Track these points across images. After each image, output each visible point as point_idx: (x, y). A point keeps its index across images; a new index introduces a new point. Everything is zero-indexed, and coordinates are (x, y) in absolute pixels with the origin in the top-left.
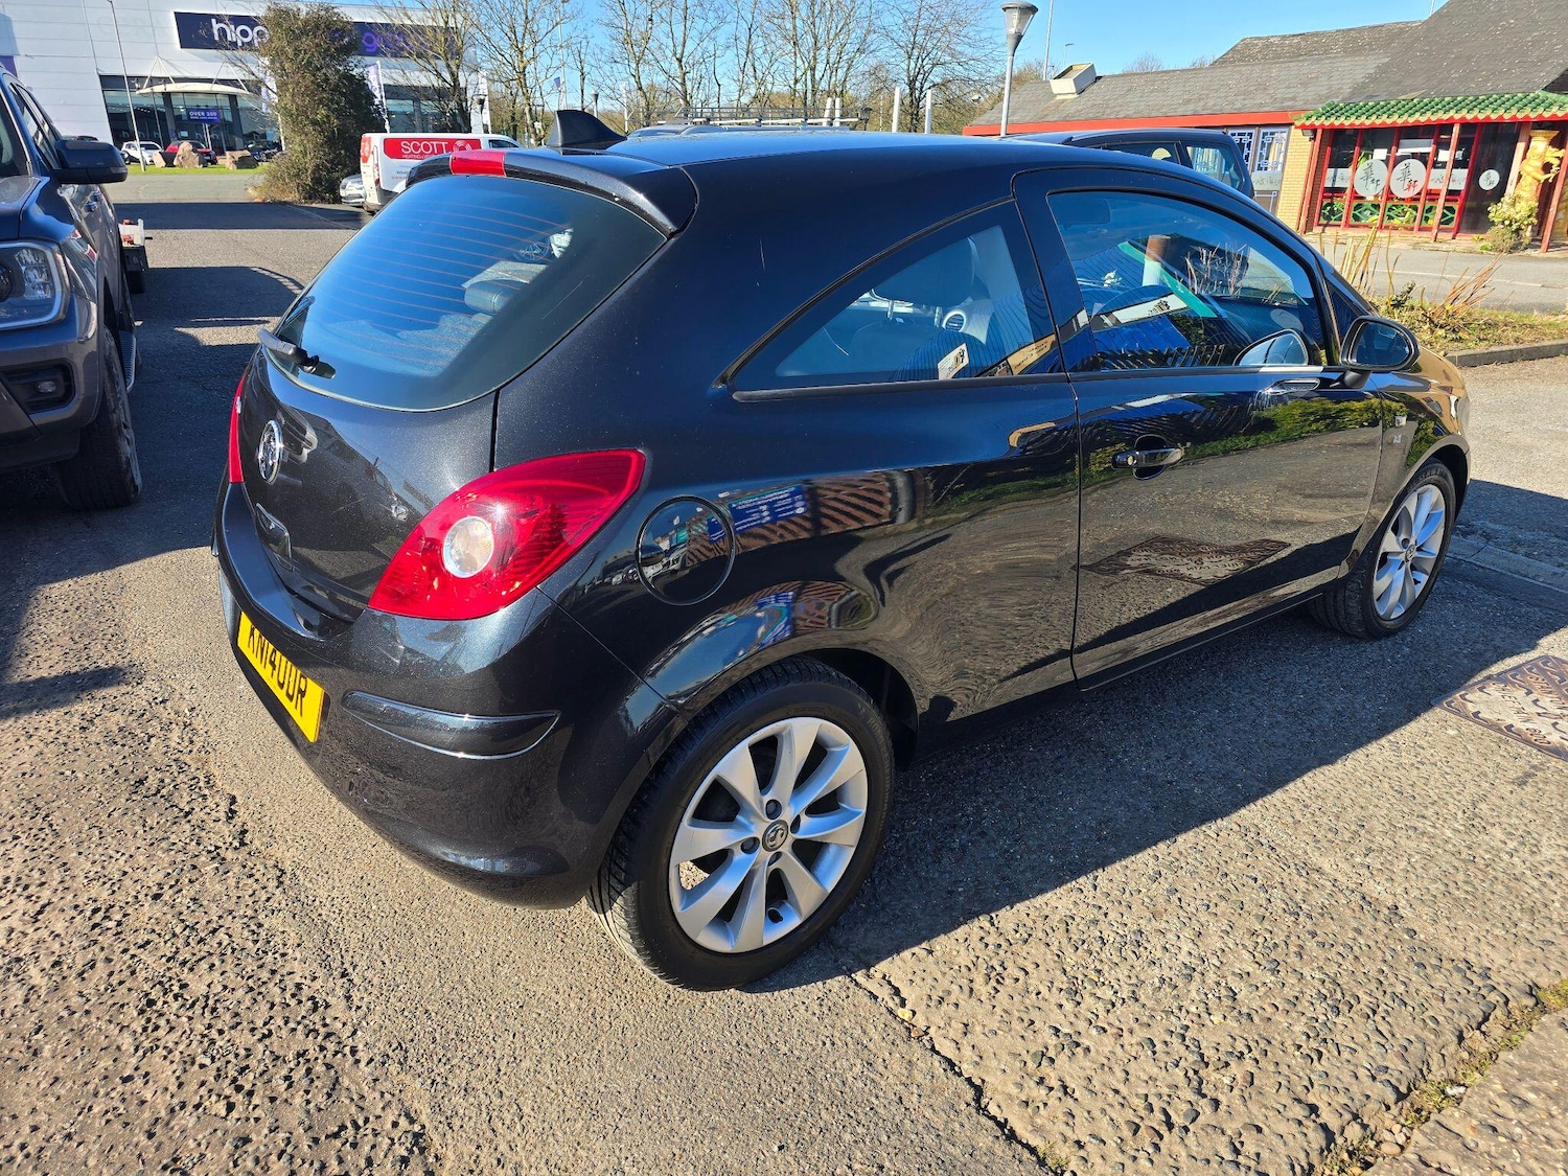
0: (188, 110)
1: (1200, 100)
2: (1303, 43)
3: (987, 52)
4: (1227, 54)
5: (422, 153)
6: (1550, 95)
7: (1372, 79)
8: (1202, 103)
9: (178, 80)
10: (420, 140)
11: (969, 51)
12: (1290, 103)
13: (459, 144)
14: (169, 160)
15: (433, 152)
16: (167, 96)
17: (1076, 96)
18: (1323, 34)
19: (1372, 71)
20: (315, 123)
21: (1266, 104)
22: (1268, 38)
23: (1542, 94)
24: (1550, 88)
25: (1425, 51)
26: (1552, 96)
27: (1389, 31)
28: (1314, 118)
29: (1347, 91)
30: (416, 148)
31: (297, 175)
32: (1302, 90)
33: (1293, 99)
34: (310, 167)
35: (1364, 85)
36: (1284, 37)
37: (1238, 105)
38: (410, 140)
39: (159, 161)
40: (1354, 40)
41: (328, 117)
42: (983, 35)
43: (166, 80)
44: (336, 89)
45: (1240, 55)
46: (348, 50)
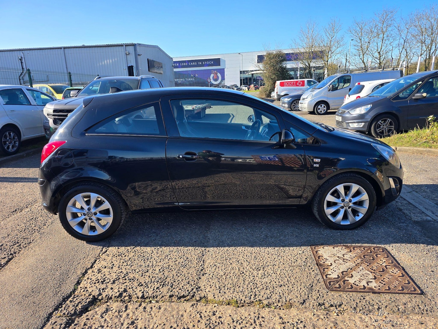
0: (256, 77)
5: (289, 85)
9: (255, 71)
10: (289, 82)
13: (299, 82)
14: (248, 89)
15: (292, 84)
16: (253, 74)
20: (272, 79)
30: (288, 84)
31: (266, 92)
34: (269, 89)
38: (286, 82)
39: (247, 89)
41: (275, 77)
43: (253, 71)
44: (278, 71)
46: (283, 61)
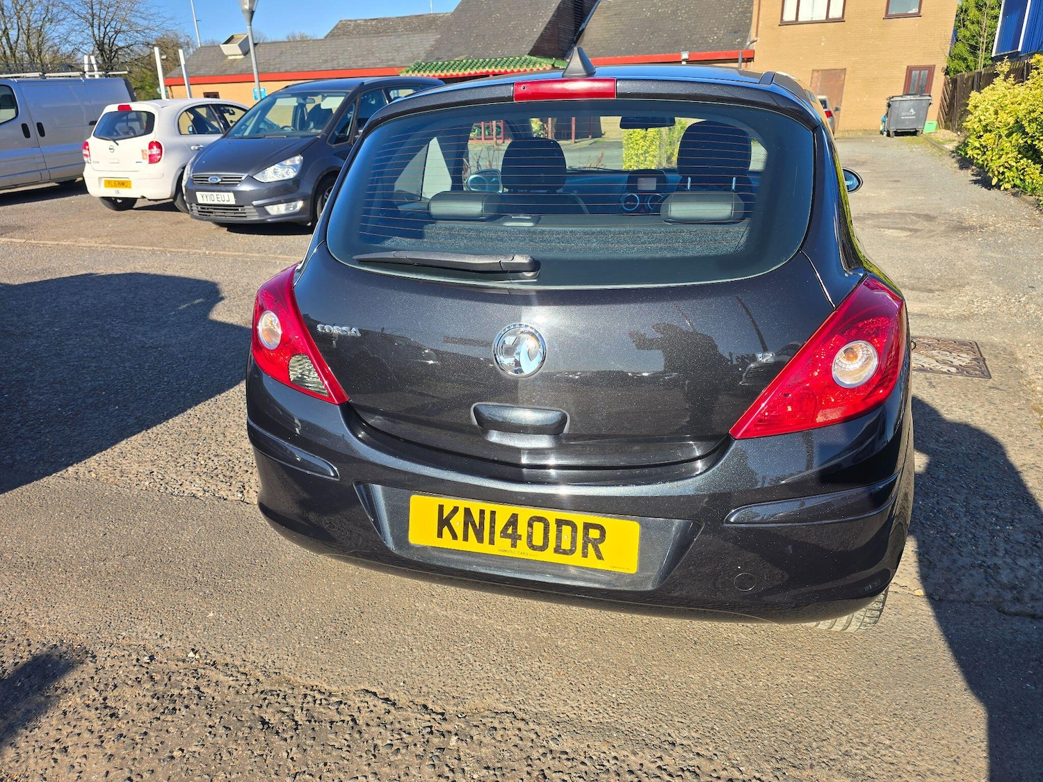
1: (333, 60)
2: (379, 25)
3: (158, 23)
4: (333, 30)
6: (532, 58)
7: (436, 47)
8: (335, 62)
11: (141, 22)
12: (392, 63)
17: (242, 57)
18: (389, 19)
19: (434, 43)
21: (377, 64)
22: (356, 21)
23: (528, 57)
24: (531, 54)
25: (459, 31)
26: (534, 58)
27: (428, 19)
28: (410, 72)
29: (423, 55)
32: (396, 54)
33: (393, 60)
35: (432, 52)
36: (366, 21)
37: (360, 64)
40: (409, 23)
42: (152, 11)
45: (342, 31)
